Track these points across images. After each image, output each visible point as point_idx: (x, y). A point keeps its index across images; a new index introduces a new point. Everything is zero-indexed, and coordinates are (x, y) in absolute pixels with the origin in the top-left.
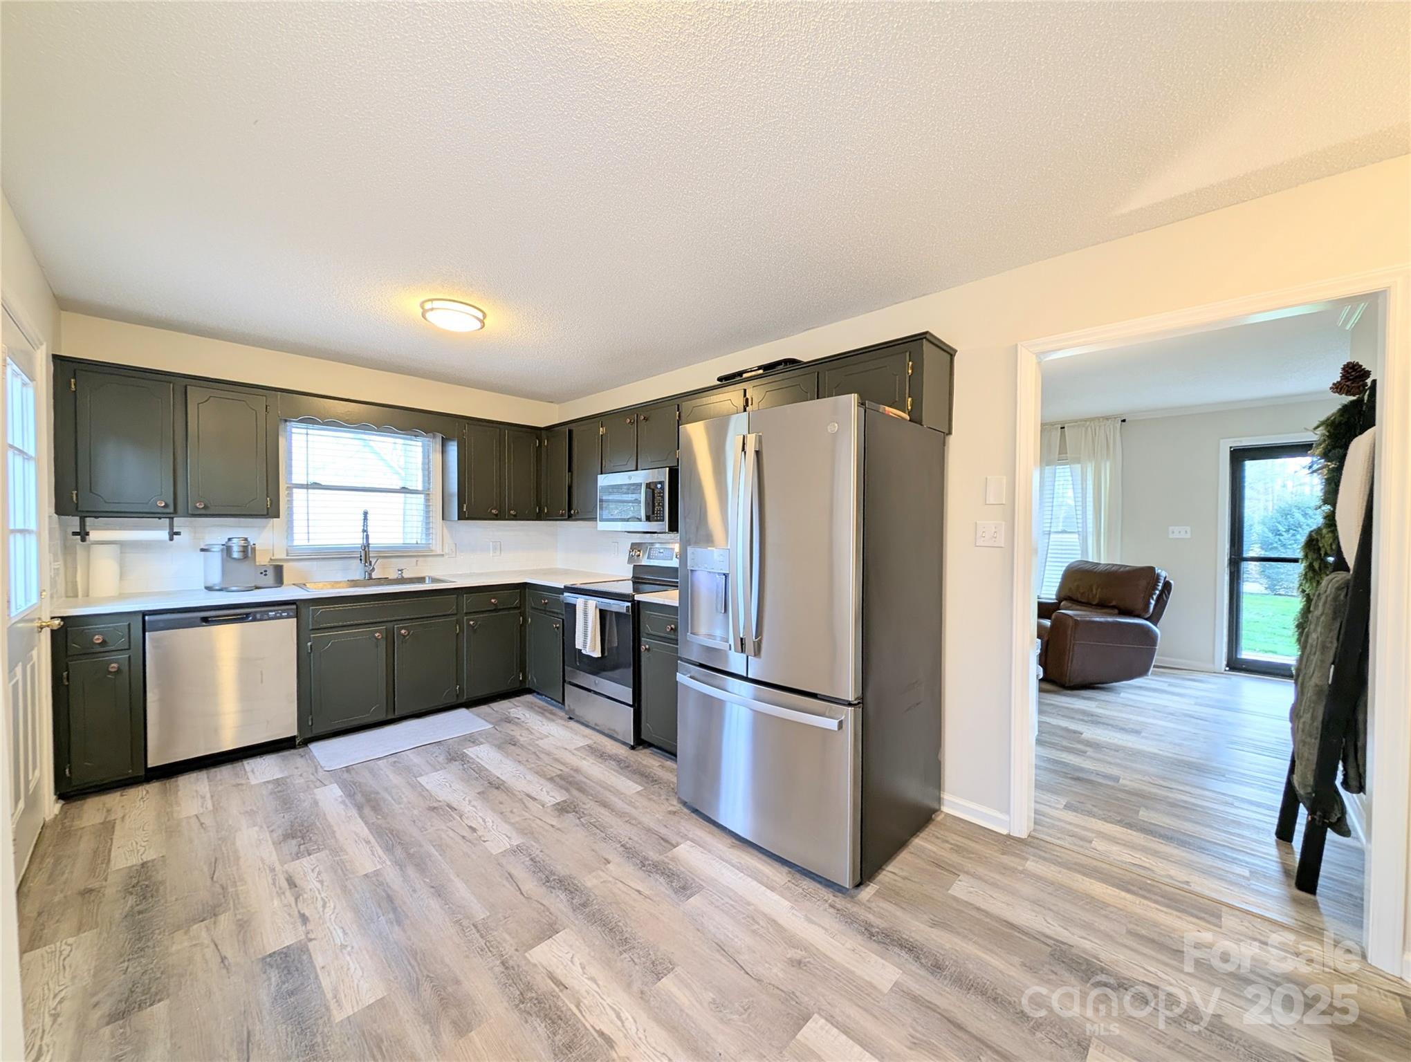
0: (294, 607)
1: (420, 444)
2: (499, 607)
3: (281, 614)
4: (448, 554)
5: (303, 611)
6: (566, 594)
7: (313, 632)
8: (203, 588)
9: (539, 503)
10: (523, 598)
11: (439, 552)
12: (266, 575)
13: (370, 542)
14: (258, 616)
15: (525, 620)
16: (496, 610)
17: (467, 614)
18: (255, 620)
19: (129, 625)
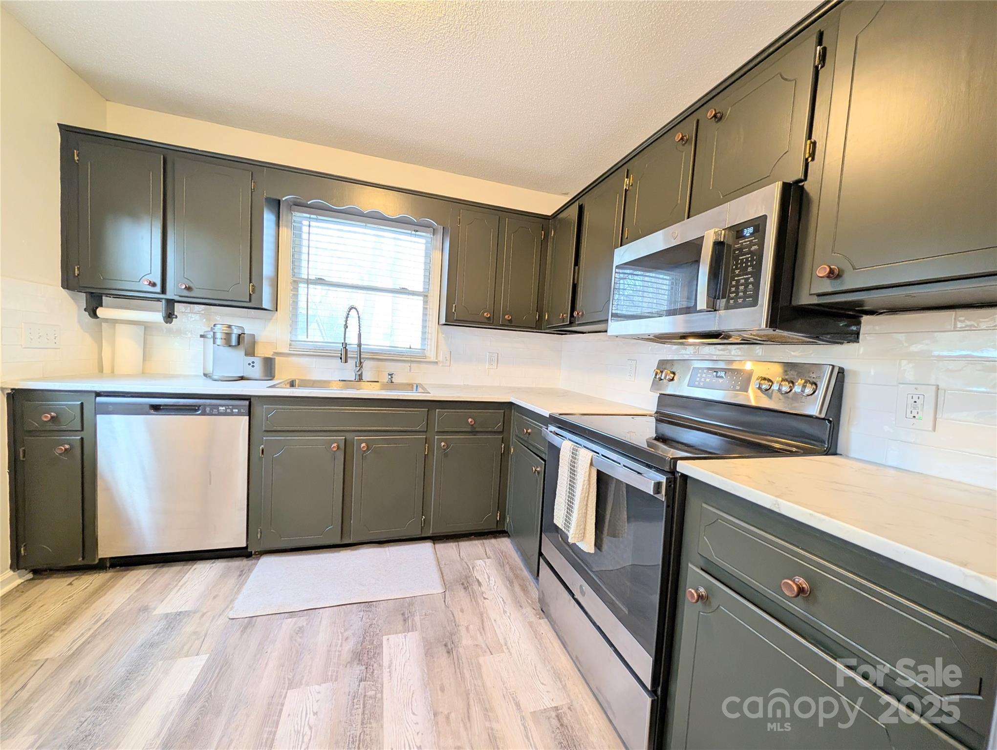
0: (247, 403)
1: (424, 241)
2: (477, 429)
3: (232, 410)
4: (442, 362)
5: (257, 410)
6: (552, 428)
7: (266, 434)
8: (202, 374)
9: (540, 310)
10: (506, 423)
11: (433, 359)
12: (253, 366)
13: (362, 343)
14: (208, 410)
15: (507, 449)
16: (473, 432)
17: (439, 433)
18: (204, 414)
19: (82, 404)
